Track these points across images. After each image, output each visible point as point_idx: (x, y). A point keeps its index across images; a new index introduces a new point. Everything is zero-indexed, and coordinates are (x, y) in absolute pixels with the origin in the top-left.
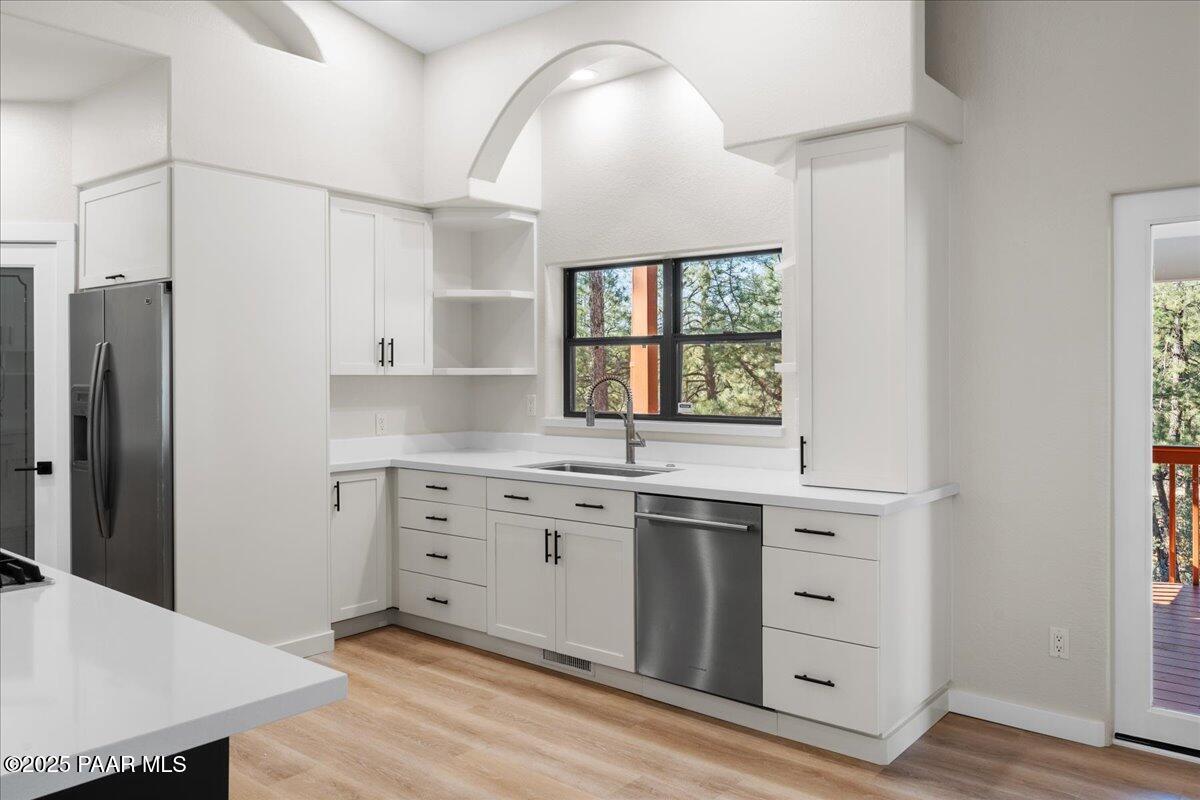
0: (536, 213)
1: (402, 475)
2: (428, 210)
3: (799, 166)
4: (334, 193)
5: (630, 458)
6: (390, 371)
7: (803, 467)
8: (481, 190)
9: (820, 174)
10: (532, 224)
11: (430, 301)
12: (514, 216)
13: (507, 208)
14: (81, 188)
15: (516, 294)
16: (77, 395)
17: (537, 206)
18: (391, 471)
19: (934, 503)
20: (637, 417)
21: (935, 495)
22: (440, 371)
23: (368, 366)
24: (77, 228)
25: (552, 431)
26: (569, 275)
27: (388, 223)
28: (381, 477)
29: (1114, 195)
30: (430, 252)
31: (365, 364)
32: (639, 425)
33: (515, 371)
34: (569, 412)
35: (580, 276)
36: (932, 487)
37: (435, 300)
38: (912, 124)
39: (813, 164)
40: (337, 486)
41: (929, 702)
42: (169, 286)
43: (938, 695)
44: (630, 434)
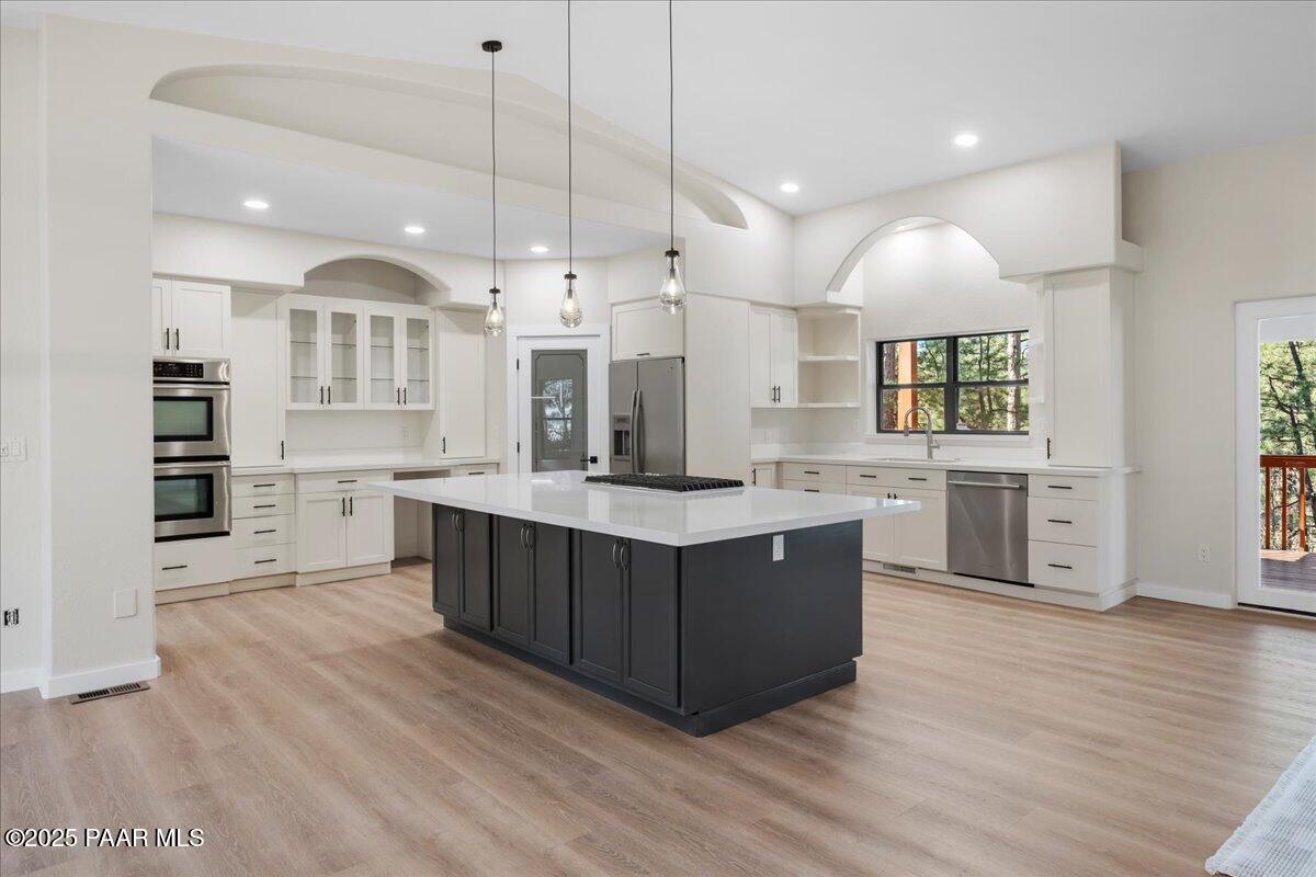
0: (859, 308)
1: (785, 466)
2: (795, 309)
3: (1046, 288)
4: (753, 303)
5: (930, 455)
6: (778, 405)
7: (1049, 455)
8: (833, 298)
9: (1057, 293)
10: (857, 315)
11: (796, 364)
12: (848, 311)
13: (844, 307)
14: (613, 305)
15: (850, 358)
16: (617, 420)
17: (861, 305)
18: (778, 464)
19: (1127, 474)
20: (934, 432)
21: (1128, 470)
22: (803, 405)
23: (767, 403)
24: (611, 328)
25: (869, 442)
26: (880, 345)
27: (776, 318)
28: (774, 467)
29: (1236, 303)
30: (796, 334)
31: (765, 402)
32: (935, 437)
33: (849, 405)
34: (879, 430)
35: (885, 346)
36: (1127, 466)
37: (799, 362)
38: (1113, 267)
39: (1054, 288)
40: (754, 471)
41: (1124, 586)
42: (683, 359)
43: (1130, 582)
44: (930, 441)
